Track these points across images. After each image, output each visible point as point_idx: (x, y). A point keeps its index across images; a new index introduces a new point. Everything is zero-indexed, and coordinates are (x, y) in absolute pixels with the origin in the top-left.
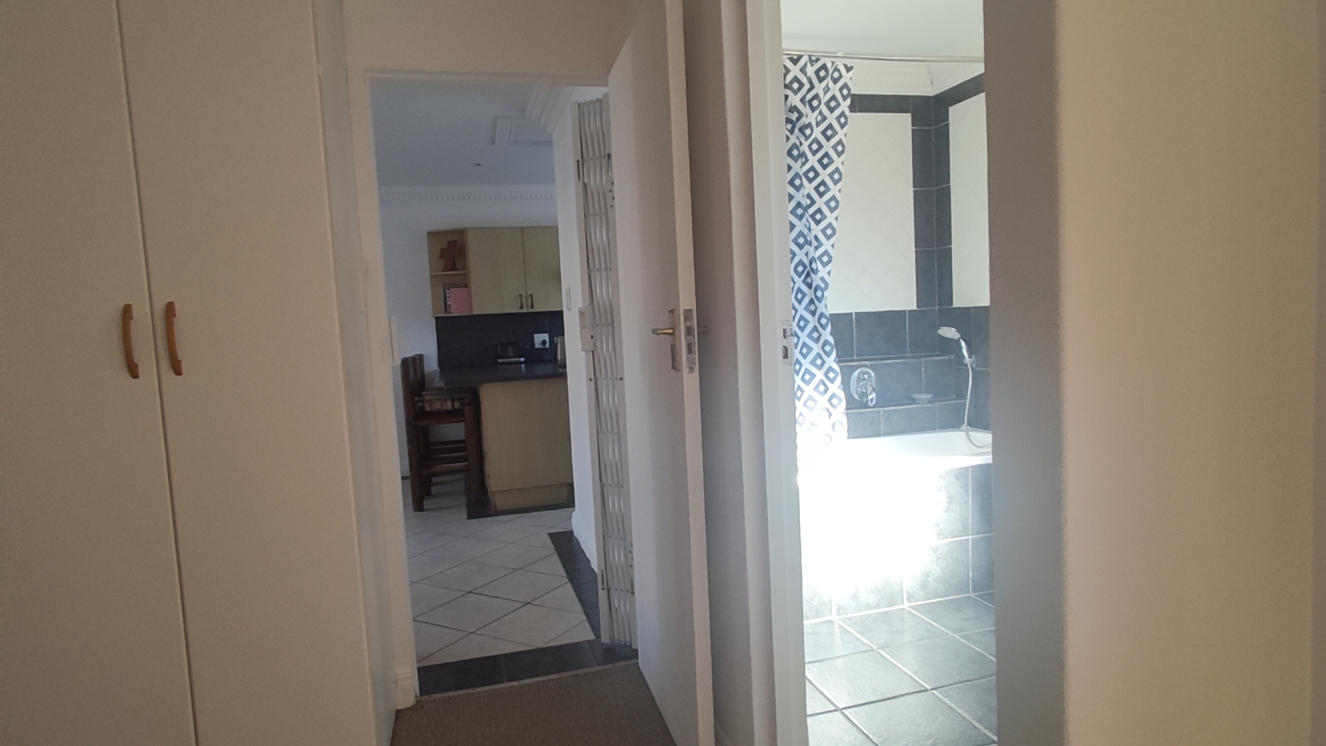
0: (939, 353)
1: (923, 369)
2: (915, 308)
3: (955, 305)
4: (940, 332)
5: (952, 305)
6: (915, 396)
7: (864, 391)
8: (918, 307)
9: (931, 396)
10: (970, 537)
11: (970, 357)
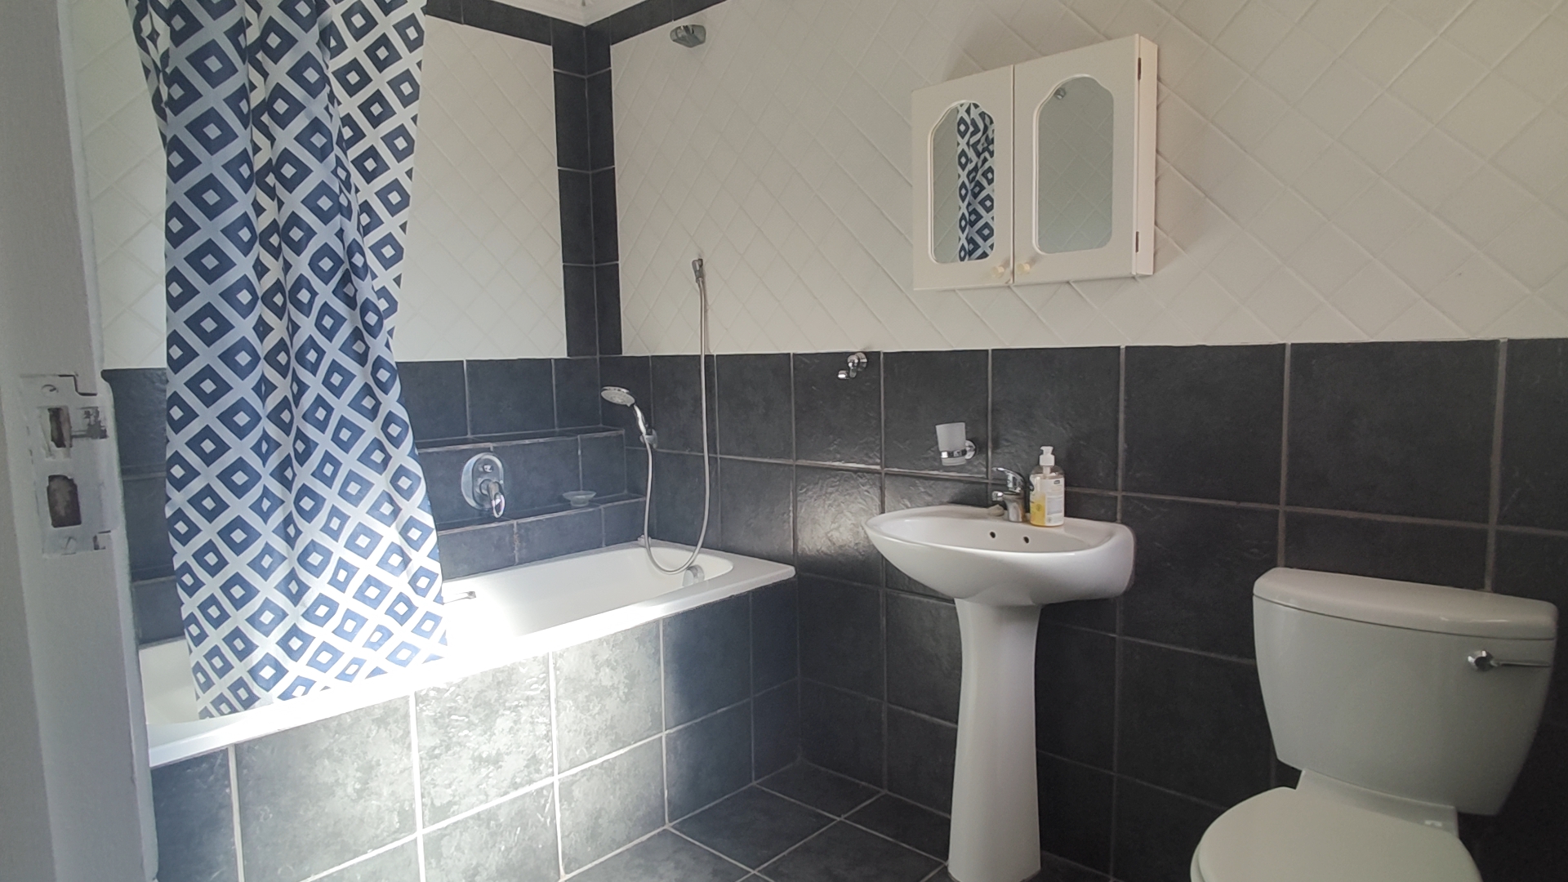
0: (601, 425)
1: (579, 452)
2: (565, 355)
3: (624, 354)
4: (604, 394)
5: (621, 353)
6: (567, 495)
7: (485, 492)
8: (568, 355)
9: (594, 494)
10: (664, 734)
11: (648, 434)
